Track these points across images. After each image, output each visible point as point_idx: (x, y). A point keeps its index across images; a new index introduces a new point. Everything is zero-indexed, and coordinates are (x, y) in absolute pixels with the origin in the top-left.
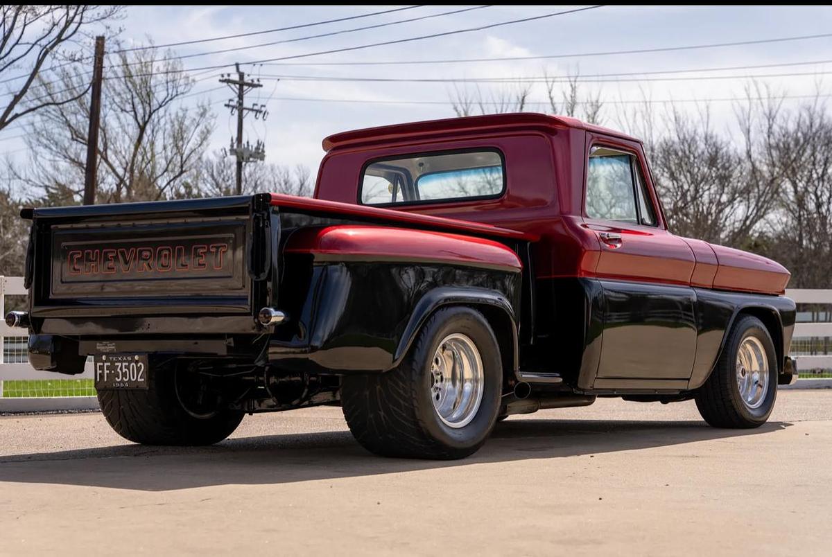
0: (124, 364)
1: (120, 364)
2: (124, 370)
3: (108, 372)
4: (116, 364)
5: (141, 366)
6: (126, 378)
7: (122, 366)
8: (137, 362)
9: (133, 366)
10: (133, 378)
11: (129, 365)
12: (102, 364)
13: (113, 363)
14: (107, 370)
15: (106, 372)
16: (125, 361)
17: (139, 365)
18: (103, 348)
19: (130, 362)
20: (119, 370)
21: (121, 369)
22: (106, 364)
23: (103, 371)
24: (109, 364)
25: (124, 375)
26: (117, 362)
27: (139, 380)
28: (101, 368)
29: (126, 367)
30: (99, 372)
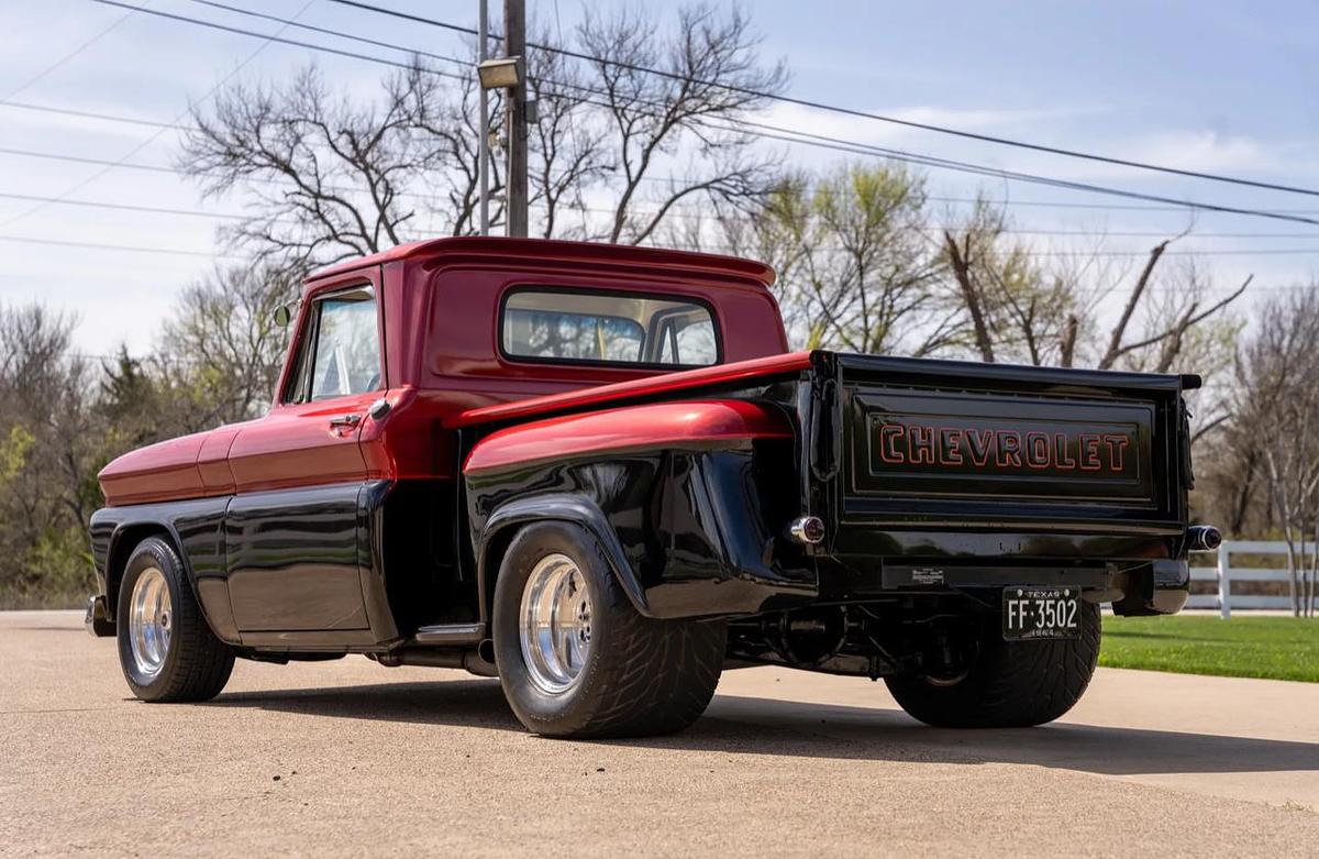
0: (1048, 602)
1: (1042, 603)
2: (1048, 611)
3: (1025, 614)
4: (1037, 602)
5: (1072, 605)
6: (1051, 623)
7: (1045, 605)
8: (1067, 601)
9: (1061, 605)
10: (1061, 622)
11: (1056, 604)
12: (1016, 602)
13: (1033, 600)
14: (1024, 610)
15: (1023, 614)
16: (1051, 598)
17: (1069, 604)
18: (925, 578)
19: (1057, 599)
20: (1041, 611)
21: (1044, 609)
22: (1022, 602)
23: (1018, 614)
24: (1027, 602)
25: (1048, 618)
26: (1039, 599)
27: (1069, 625)
28: (1016, 608)
29: (1051, 606)
30: (1012, 614)
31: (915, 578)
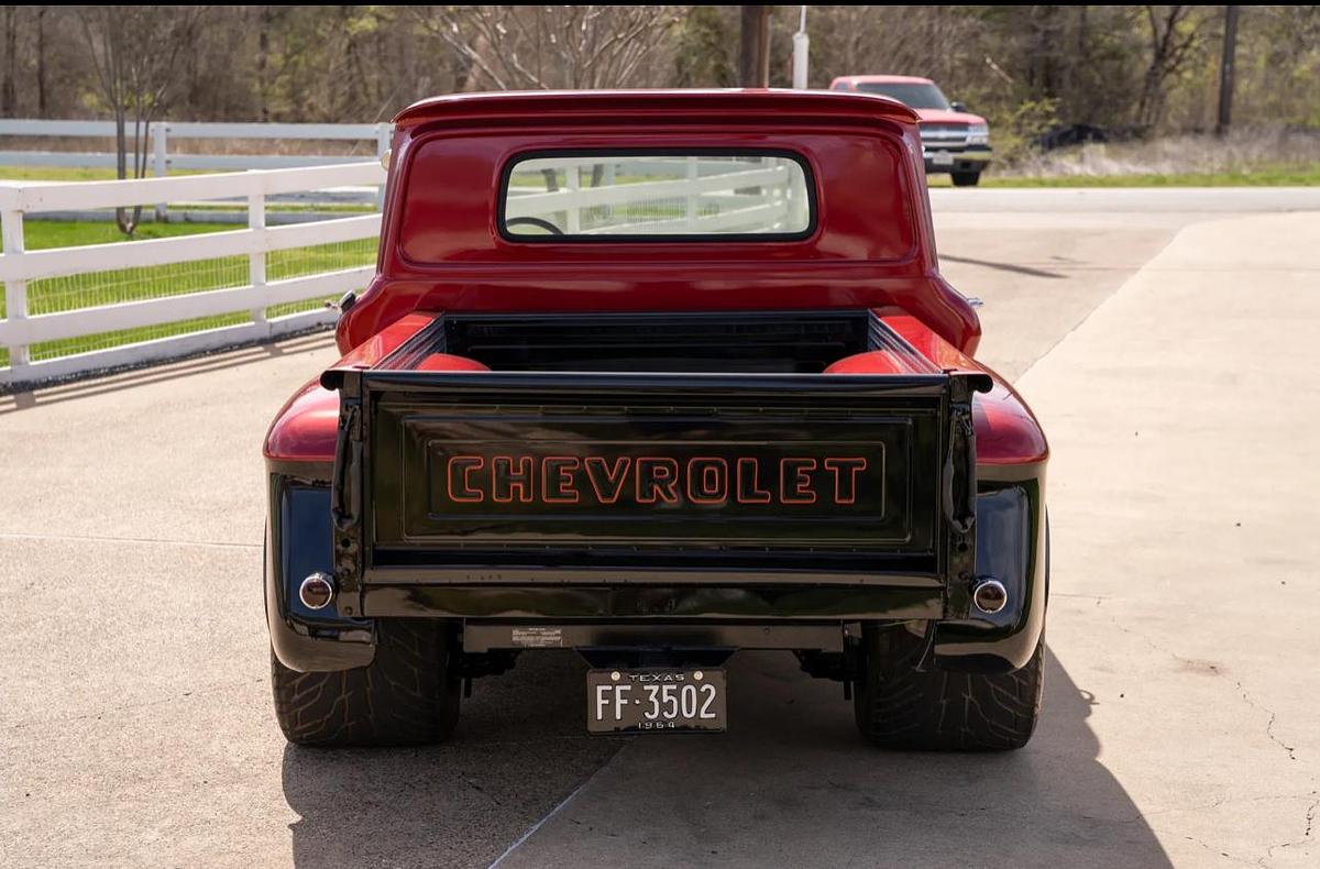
0: (665, 688)
1: (655, 688)
2: (666, 699)
3: (625, 702)
4: (646, 688)
5: (708, 690)
6: (671, 713)
7: (660, 690)
8: (698, 685)
9: (689, 691)
10: (689, 712)
11: (679, 689)
12: (609, 689)
13: (637, 685)
14: (623, 698)
15: (620, 702)
16: (669, 682)
17: (703, 689)
18: (532, 639)
19: (681, 684)
20: (652, 698)
21: (659, 696)
22: (618, 689)
23: (613, 702)
24: (627, 688)
25: (668, 707)
26: (647, 684)
27: (703, 715)
28: (609, 695)
29: (670, 693)
30: (600, 702)
31: (514, 639)
